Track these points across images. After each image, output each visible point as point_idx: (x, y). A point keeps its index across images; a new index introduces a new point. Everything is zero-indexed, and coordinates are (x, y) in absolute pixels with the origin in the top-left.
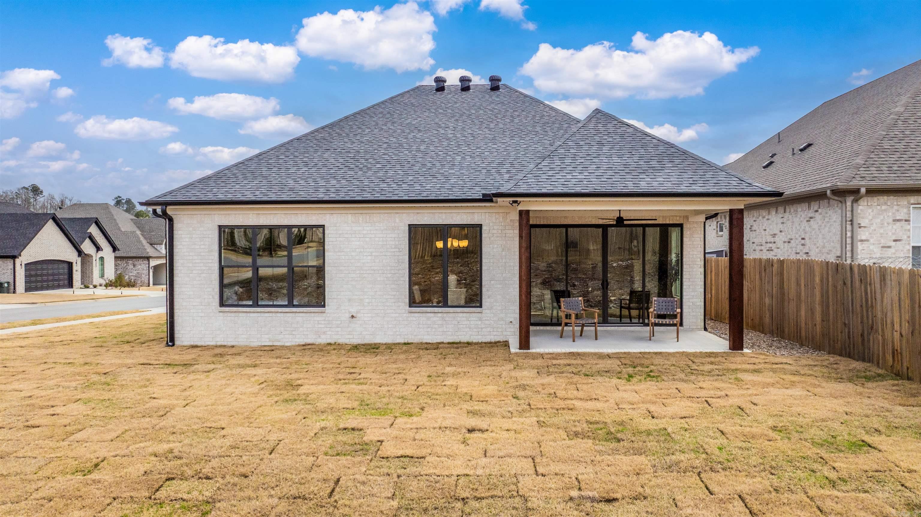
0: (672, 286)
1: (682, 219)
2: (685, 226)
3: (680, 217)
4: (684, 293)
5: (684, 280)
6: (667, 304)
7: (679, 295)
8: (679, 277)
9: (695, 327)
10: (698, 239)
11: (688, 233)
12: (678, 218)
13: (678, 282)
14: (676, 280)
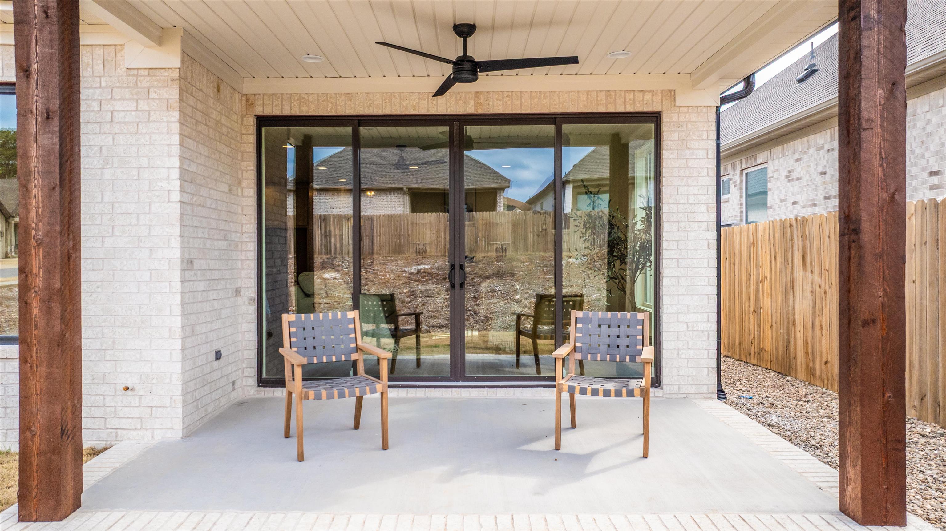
0: (633, 282)
1: (658, 98)
2: (665, 120)
3: (653, 92)
4: (665, 300)
5: (664, 263)
6: (614, 331)
7: (652, 304)
8: (652, 258)
9: (693, 390)
10: (702, 153)
11: (676, 136)
12: (648, 96)
13: (650, 271)
14: (644, 265)
